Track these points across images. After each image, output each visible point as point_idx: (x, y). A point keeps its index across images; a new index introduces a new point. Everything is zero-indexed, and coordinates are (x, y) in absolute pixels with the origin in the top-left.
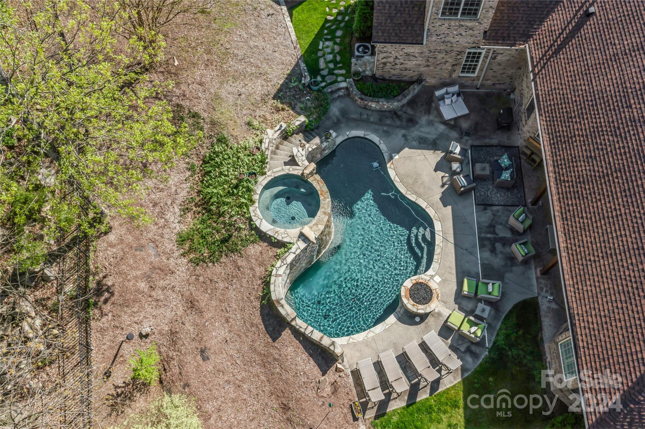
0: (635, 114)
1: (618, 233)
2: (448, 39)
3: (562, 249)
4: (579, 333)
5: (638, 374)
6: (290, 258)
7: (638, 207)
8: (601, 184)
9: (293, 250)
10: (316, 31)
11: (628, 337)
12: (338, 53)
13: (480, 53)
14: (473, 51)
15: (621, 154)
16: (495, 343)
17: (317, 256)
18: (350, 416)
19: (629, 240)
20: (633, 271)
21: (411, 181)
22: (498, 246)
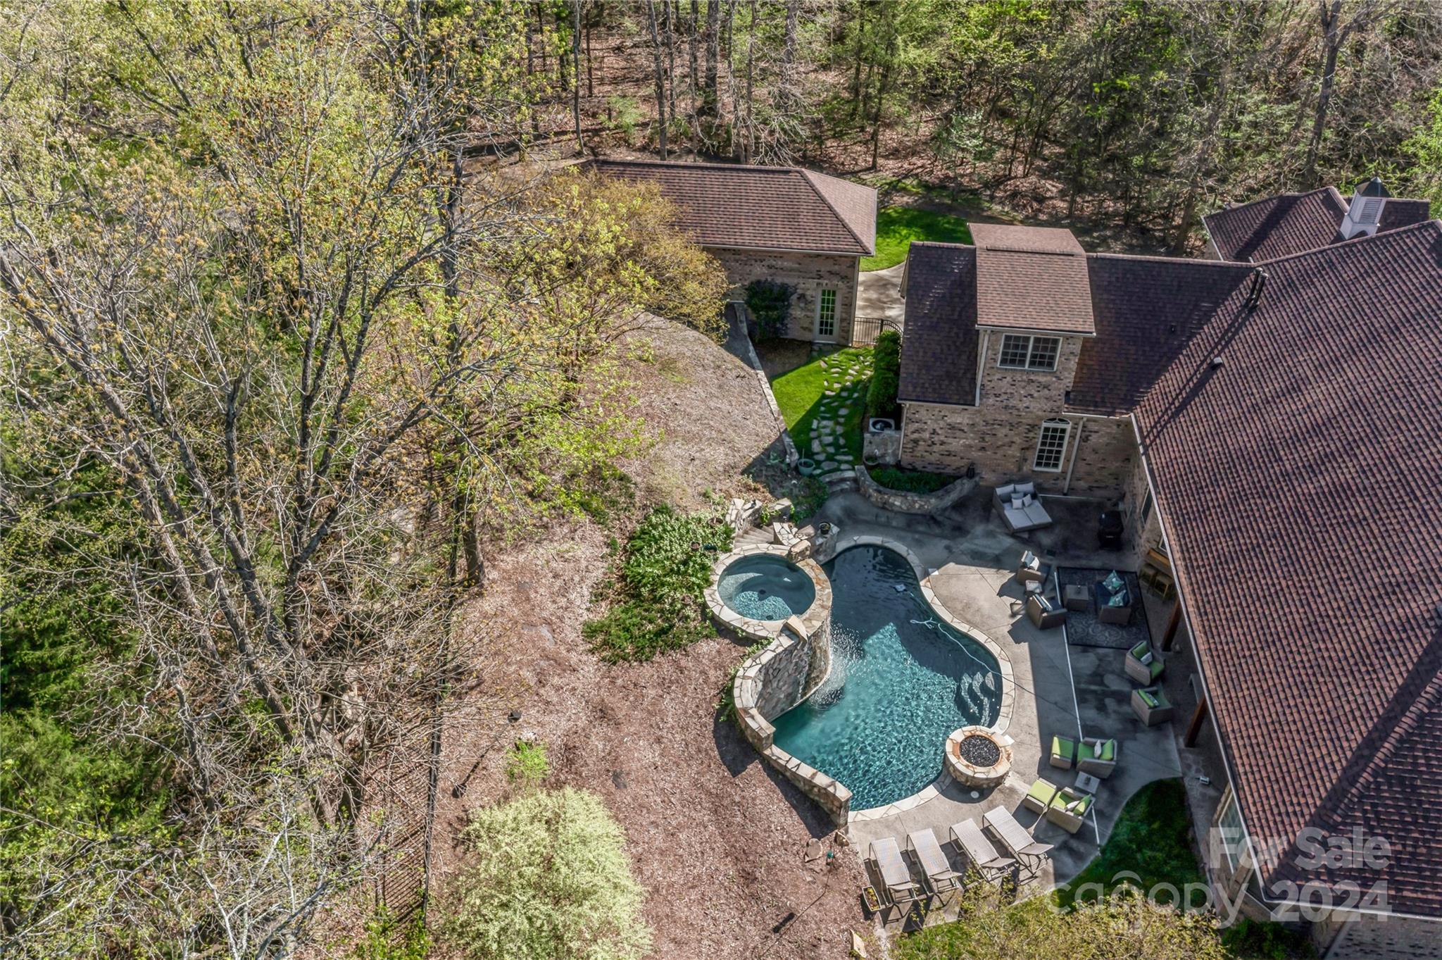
0: (1288, 467)
1: (1281, 612)
2: (1013, 402)
3: (1202, 652)
4: (1237, 755)
5: (1328, 785)
6: (766, 657)
7: (1304, 574)
8: (1251, 558)
9: (772, 647)
10: (808, 407)
11: (1309, 741)
12: (841, 435)
13: (1063, 431)
14: (1051, 425)
15: (1274, 517)
16: (1112, 838)
17: (804, 694)
18: (857, 910)
19: (1296, 616)
20: (1307, 654)
21: (959, 606)
22: (1110, 702)
